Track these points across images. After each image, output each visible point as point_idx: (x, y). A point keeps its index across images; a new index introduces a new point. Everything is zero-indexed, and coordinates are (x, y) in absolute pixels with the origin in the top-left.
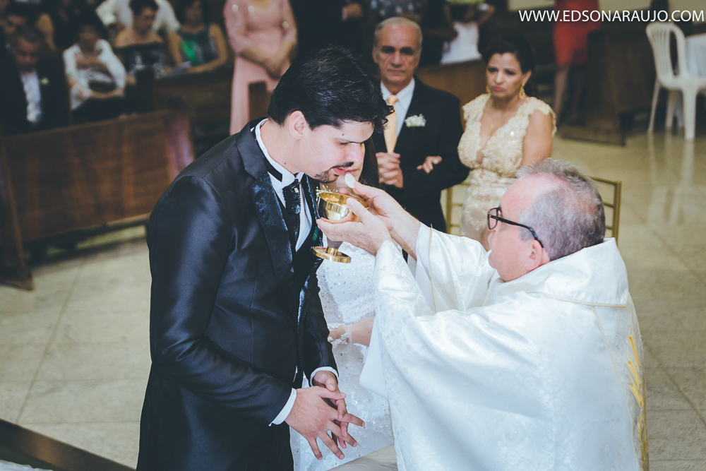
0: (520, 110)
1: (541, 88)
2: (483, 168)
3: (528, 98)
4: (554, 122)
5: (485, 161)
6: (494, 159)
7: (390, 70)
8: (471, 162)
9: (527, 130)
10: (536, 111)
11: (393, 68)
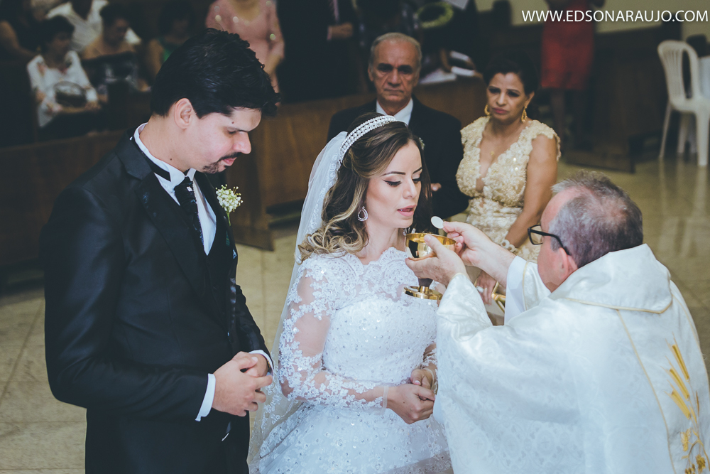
0: (522, 135)
1: (543, 109)
2: (484, 197)
3: (530, 122)
4: (559, 147)
5: (487, 190)
6: (496, 188)
7: (386, 90)
8: (471, 191)
9: (530, 155)
10: (539, 135)
11: (390, 88)
